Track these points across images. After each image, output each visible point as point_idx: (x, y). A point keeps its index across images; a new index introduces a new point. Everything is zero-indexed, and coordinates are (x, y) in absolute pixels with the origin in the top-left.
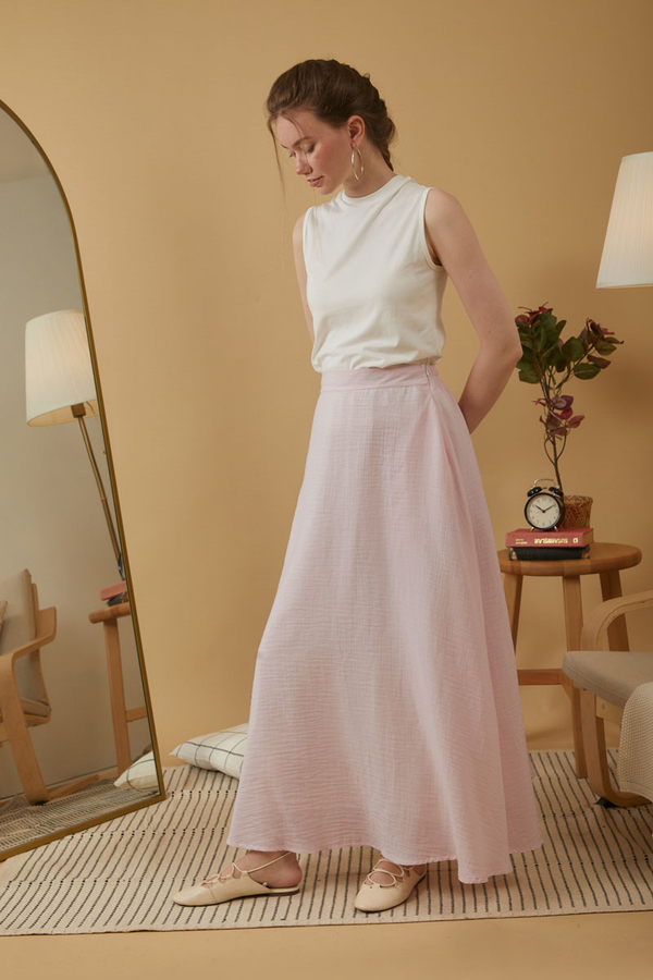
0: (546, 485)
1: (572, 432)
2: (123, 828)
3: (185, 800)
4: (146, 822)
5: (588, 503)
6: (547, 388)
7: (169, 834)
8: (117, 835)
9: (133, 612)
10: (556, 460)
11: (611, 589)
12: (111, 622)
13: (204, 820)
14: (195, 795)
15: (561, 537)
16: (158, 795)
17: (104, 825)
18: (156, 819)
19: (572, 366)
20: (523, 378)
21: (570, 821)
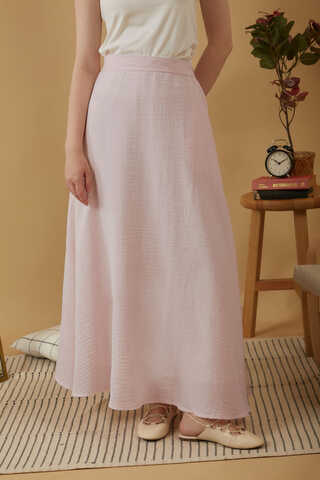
0: (281, 144)
1: (300, 104)
3: (22, 380)
5: (311, 157)
6: (280, 73)
7: (11, 404)
10: (288, 125)
13: (36, 393)
14: (29, 375)
15: (293, 182)
16: (2, 376)
18: (2, 394)
19: (299, 55)
20: (263, 65)
21: (301, 387)
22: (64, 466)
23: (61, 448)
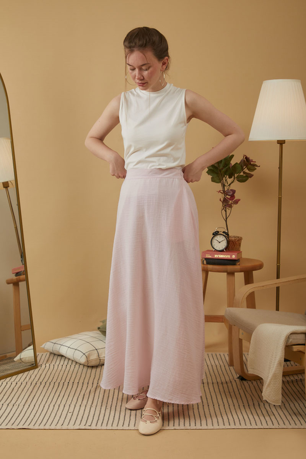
0: (221, 230)
1: (234, 206)
2: (17, 380)
3: (47, 368)
4: (28, 378)
5: (240, 239)
6: (224, 186)
7: (38, 384)
8: (14, 384)
9: (27, 280)
10: (226, 219)
11: (248, 280)
12: (16, 284)
13: (55, 378)
14: (52, 367)
15: (227, 255)
16: (34, 365)
17: (8, 379)
18: (33, 377)
19: (236, 176)
20: (213, 180)
21: (225, 385)
22: (71, 426)
23: (69, 415)
